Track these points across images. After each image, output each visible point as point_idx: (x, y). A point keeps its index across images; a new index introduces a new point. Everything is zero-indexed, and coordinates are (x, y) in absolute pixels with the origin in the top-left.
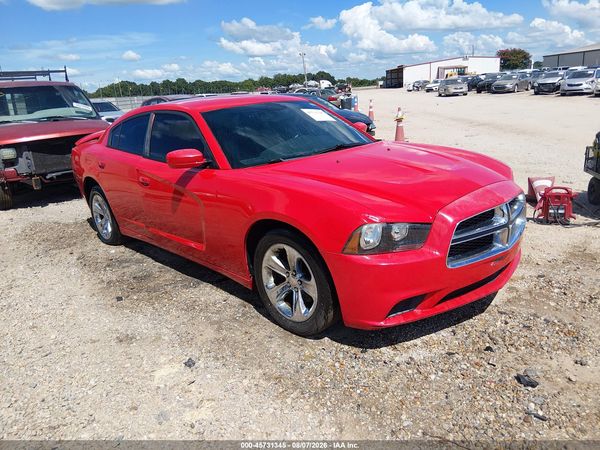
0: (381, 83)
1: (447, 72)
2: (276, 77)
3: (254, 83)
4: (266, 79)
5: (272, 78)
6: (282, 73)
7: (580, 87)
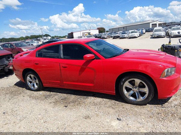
0: (67, 37)
1: (85, 34)
2: (31, 36)
3: (24, 38)
4: (28, 36)
5: (30, 36)
6: (33, 35)
7: (125, 36)
